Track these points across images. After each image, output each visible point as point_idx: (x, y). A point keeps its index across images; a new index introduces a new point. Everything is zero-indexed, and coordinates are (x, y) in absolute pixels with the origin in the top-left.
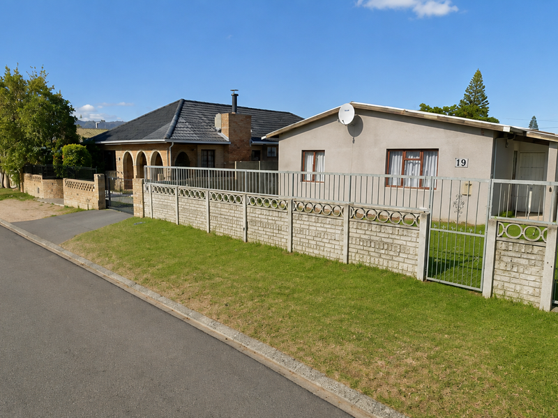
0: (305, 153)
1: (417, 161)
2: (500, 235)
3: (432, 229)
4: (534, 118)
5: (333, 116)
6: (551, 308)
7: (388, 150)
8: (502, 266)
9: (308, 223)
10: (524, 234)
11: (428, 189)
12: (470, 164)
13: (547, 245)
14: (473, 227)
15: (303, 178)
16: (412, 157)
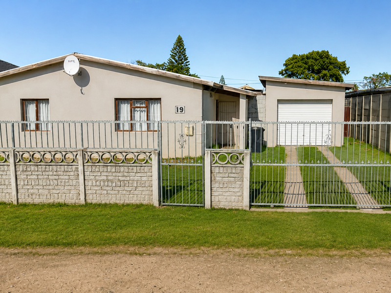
0: (24, 102)
1: (144, 109)
2: (214, 162)
3: (163, 164)
4: (222, 76)
5: (58, 65)
6: (250, 208)
7: (116, 99)
8: (217, 185)
9: (36, 173)
10: (229, 159)
11: (156, 131)
12: (187, 110)
13: (244, 166)
14: (193, 159)
15: (24, 128)
16: (139, 105)
